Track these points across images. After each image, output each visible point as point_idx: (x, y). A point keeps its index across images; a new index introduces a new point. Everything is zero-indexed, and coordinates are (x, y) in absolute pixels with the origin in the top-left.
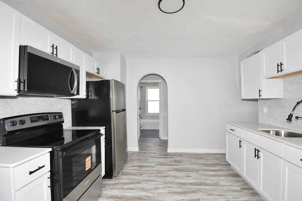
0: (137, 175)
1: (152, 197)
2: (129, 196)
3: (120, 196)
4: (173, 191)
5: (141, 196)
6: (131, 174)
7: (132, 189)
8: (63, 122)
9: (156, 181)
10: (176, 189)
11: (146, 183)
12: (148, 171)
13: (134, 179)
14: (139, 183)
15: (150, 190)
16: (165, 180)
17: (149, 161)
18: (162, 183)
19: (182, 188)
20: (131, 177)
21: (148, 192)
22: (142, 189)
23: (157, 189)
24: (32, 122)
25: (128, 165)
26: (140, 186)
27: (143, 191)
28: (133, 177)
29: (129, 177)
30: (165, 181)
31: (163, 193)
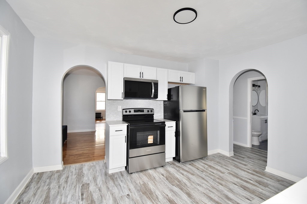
0: (199, 170)
1: (187, 186)
2: (176, 176)
3: (172, 173)
4: (209, 195)
5: (182, 181)
6: (196, 167)
7: (183, 174)
8: (153, 114)
9: (207, 182)
10: (215, 196)
11: (197, 178)
12: (213, 173)
13: (192, 171)
14: (193, 174)
15: (194, 182)
16: (217, 186)
17: (227, 168)
18: (210, 186)
19: (221, 199)
20: (193, 169)
21: (190, 183)
22: (189, 179)
23: (198, 185)
24: (134, 112)
25: (203, 161)
26: (190, 176)
27: (187, 180)
28: (194, 169)
29: (192, 168)
30: (214, 186)
31: (198, 190)
